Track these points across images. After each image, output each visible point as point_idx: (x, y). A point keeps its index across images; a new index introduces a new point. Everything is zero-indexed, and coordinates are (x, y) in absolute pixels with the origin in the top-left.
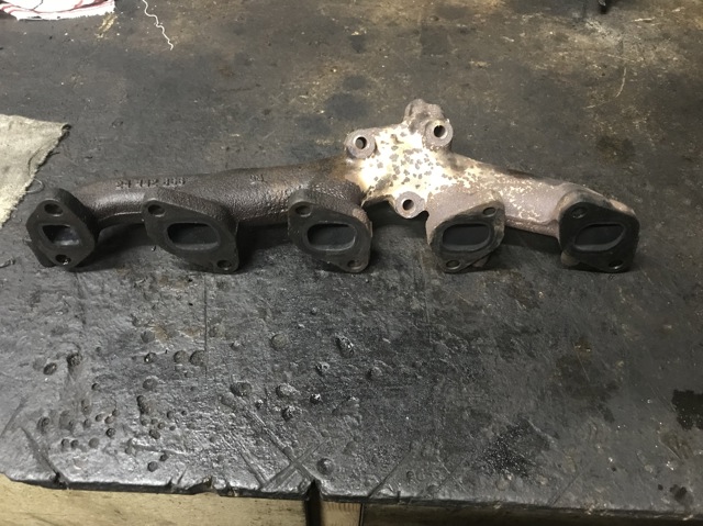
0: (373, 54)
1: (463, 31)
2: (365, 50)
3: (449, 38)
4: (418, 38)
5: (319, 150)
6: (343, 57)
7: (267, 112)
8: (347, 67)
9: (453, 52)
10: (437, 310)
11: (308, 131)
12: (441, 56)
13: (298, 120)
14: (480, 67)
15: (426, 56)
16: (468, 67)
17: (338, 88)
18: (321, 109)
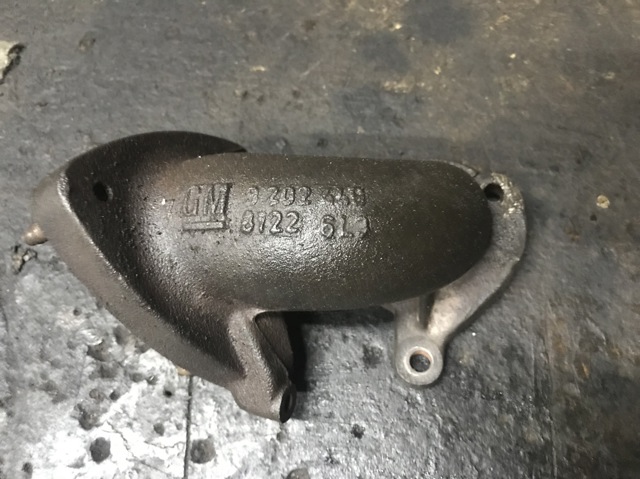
5: (388, 101)
7: (310, 25)
10: (570, 450)
11: (373, 64)
13: (358, 41)
18: (397, 21)
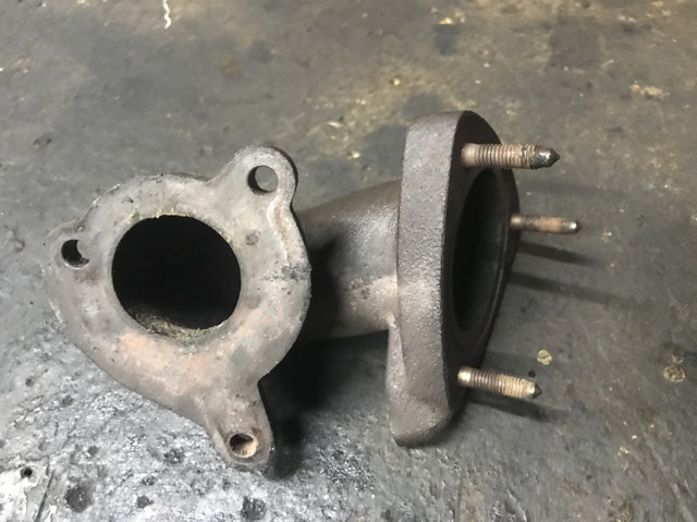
0: (466, 59)
1: (628, 29)
2: (454, 52)
3: (602, 40)
4: (547, 36)
6: (416, 61)
8: (418, 79)
9: (604, 66)
12: (581, 72)
14: (649, 97)
15: (554, 70)
16: (626, 97)
17: (394, 113)
18: (356, 150)
